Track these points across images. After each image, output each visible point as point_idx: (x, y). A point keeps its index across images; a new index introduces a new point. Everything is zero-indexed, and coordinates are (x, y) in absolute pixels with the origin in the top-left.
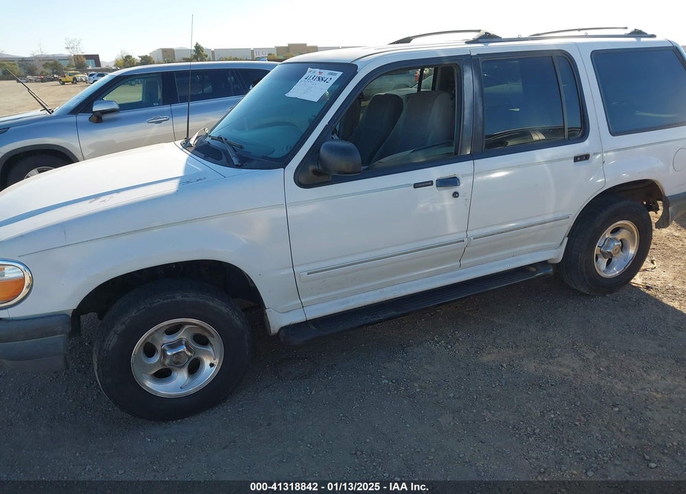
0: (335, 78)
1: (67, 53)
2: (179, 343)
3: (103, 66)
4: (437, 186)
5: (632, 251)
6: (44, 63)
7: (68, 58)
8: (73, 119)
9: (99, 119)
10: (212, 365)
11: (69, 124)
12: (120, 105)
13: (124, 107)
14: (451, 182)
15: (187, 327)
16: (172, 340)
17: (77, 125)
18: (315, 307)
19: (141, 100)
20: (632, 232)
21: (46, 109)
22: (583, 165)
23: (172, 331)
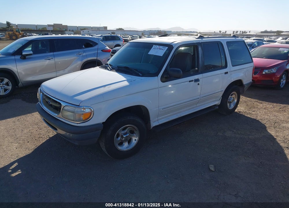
0: (166, 49)
2: (127, 133)
4: (194, 82)
9: (25, 58)
10: (135, 140)
11: (12, 60)
15: (129, 128)
16: (124, 132)
17: (15, 60)
18: (161, 120)
20: (236, 95)
22: (226, 75)
23: (124, 129)
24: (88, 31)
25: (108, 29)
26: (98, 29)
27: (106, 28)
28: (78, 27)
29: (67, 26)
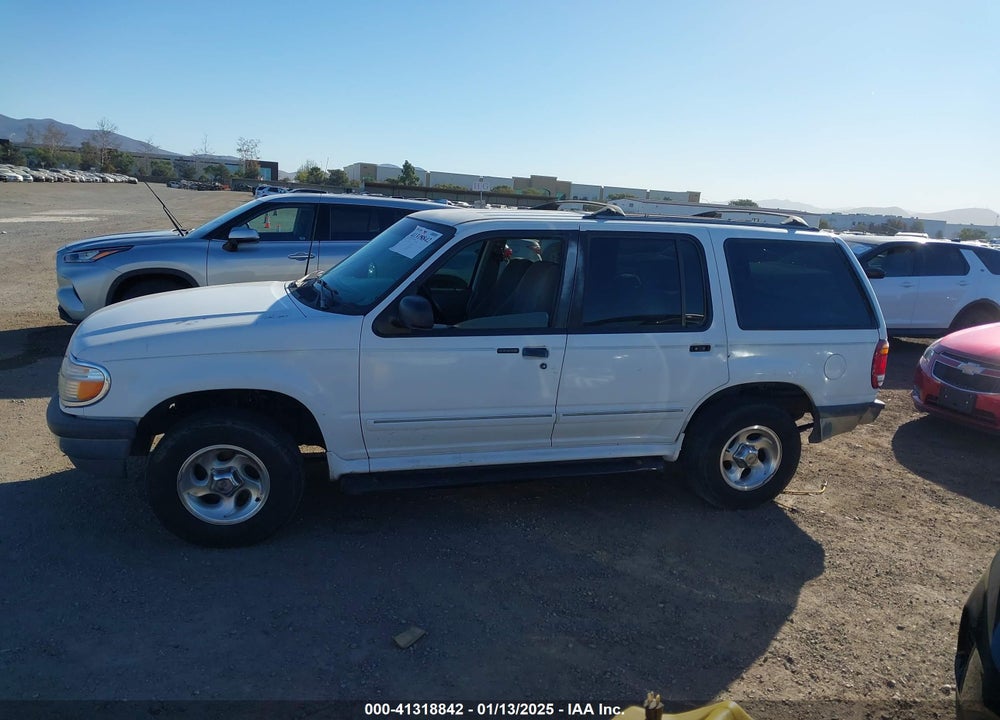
0: (435, 239)
1: (238, 156)
2: (228, 470)
3: (281, 178)
4: (523, 355)
5: (774, 464)
6: (207, 165)
7: (237, 163)
8: (205, 244)
9: (233, 247)
10: (258, 500)
11: (199, 249)
12: (260, 234)
13: (266, 237)
14: (542, 352)
15: (238, 456)
16: (222, 466)
17: (208, 252)
19: (292, 230)
20: (773, 442)
21: (178, 229)
22: (703, 356)
23: (223, 457)
24: (632, 202)
25: (701, 202)
26: (666, 199)
27: (694, 196)
28: (601, 190)
29: (569, 184)
